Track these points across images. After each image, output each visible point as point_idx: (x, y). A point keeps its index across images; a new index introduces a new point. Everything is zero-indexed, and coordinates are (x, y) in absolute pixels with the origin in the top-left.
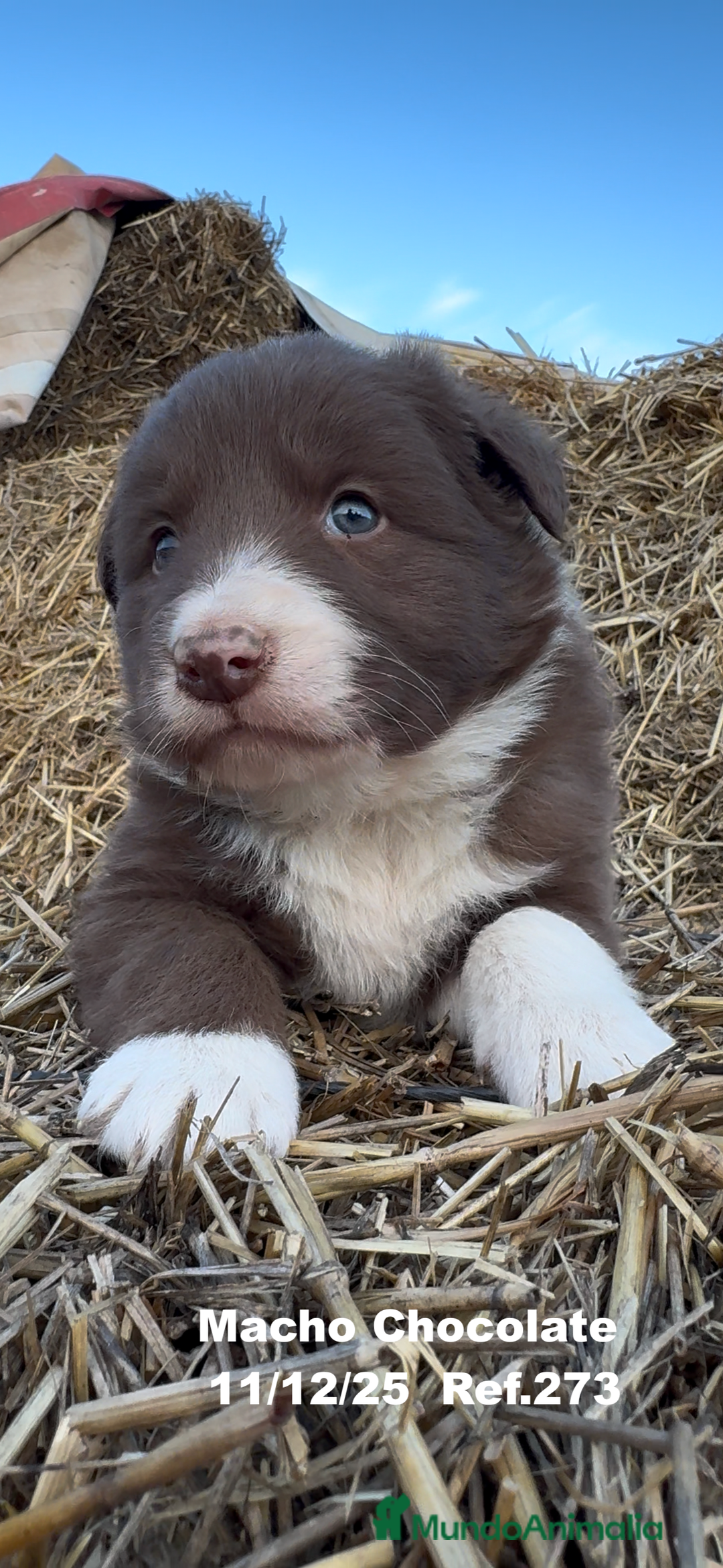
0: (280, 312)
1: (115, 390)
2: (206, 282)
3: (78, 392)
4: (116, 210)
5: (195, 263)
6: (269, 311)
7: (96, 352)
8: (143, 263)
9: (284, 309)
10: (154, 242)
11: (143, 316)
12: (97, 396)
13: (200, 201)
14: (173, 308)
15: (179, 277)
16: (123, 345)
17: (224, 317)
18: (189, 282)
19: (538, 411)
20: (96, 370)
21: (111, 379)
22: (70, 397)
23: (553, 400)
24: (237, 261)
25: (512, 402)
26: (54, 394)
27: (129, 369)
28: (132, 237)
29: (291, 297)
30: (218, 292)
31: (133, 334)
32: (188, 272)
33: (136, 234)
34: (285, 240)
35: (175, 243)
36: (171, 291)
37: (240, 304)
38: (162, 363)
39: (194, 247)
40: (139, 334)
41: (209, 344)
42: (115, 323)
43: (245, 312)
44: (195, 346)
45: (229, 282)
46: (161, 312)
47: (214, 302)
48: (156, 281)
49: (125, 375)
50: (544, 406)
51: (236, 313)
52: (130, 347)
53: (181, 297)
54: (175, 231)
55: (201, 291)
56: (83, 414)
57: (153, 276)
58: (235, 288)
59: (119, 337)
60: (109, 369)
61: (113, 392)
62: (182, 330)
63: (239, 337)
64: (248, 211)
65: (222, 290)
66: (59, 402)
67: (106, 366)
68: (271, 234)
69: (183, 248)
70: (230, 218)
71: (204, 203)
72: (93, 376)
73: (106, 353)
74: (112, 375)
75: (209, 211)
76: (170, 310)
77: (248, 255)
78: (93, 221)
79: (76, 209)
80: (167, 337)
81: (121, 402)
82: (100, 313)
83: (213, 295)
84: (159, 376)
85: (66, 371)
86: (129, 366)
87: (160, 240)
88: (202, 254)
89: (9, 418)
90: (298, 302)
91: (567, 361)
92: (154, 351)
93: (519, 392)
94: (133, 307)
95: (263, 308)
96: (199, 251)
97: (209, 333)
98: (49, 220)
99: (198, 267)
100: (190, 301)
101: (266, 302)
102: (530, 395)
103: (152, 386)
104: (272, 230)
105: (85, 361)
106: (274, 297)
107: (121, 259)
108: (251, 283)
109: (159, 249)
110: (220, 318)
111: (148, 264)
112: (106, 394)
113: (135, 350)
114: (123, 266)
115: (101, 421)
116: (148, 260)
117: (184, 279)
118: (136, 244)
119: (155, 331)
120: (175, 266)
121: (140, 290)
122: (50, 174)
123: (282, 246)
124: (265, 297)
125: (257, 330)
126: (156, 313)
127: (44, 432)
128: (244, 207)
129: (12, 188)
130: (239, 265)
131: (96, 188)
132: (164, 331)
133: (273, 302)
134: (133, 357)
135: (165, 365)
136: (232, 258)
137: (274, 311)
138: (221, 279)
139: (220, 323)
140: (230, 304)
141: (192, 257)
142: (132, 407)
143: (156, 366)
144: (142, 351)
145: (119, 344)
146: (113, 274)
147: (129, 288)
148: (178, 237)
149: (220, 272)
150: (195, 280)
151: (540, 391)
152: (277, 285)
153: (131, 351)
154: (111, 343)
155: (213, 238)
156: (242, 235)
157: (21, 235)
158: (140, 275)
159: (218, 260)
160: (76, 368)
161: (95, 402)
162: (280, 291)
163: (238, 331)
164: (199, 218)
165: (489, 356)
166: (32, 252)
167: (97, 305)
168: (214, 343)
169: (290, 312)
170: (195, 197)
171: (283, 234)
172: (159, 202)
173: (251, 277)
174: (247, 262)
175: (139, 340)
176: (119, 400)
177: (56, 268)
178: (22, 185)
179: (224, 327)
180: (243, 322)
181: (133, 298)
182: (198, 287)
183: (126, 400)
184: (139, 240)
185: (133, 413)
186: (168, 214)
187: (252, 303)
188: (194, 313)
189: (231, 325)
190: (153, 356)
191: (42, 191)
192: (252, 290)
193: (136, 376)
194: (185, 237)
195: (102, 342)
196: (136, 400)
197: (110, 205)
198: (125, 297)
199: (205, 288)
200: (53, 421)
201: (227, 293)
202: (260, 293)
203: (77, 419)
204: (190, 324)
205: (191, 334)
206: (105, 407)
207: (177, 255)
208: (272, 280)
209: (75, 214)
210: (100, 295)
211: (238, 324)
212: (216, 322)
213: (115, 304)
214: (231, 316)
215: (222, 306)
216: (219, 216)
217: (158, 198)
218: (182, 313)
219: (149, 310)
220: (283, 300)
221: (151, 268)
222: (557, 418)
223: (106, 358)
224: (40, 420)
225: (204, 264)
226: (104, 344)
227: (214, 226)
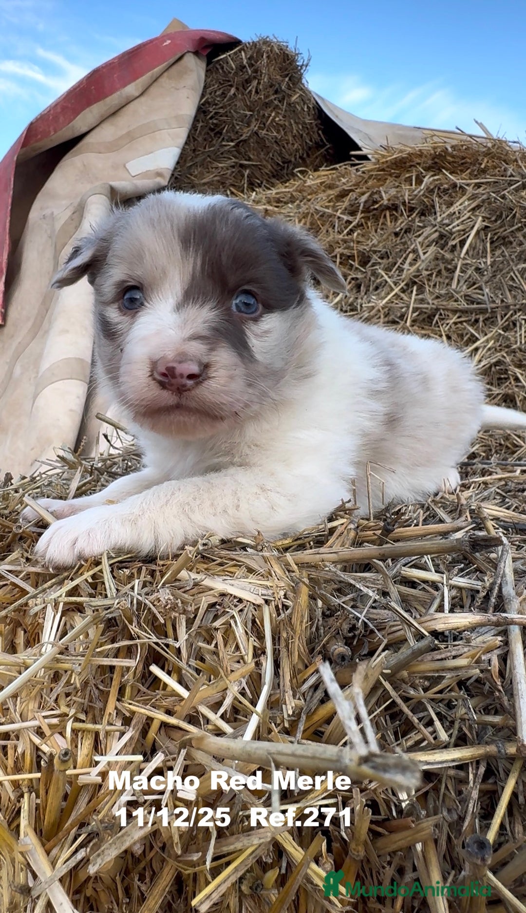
0: (306, 109)
1: (210, 162)
2: (263, 93)
3: (190, 165)
4: (209, 50)
5: (257, 81)
6: (299, 109)
7: (200, 139)
8: (226, 83)
9: (308, 107)
10: (232, 69)
11: (227, 116)
12: (200, 166)
13: (259, 42)
14: (244, 110)
15: (248, 91)
16: (215, 134)
17: (273, 114)
18: (253, 93)
19: (499, 171)
20: (199, 151)
21: (209, 156)
22: (185, 168)
23: (507, 164)
24: (281, 79)
25: (483, 166)
27: (219, 149)
28: (218, 67)
29: (312, 99)
30: (271, 98)
31: (221, 127)
32: (253, 87)
33: (220, 65)
34: (310, 64)
35: (245, 70)
36: (244, 100)
37: (283, 105)
38: (237, 145)
39: (256, 71)
40: (224, 128)
41: (264, 132)
42: (211, 121)
43: (286, 111)
44: (256, 133)
45: (276, 92)
46: (237, 113)
47: (266, 105)
48: (234, 94)
49: (216, 153)
50: (503, 168)
51: (280, 111)
52: (219, 135)
53: (248, 103)
54: (245, 62)
55: (260, 99)
57: (233, 91)
58: (280, 96)
59: (212, 130)
60: (207, 150)
61: (209, 164)
62: (249, 125)
63: (281, 126)
64: (287, 47)
65: (273, 97)
67: (205, 148)
68: (302, 61)
69: (250, 72)
70: (277, 51)
71: (261, 42)
72: (198, 155)
73: (205, 140)
74: (209, 153)
75: (264, 48)
76: (242, 112)
77: (288, 75)
78: (196, 58)
79: (189, 52)
80: (240, 128)
81: (214, 170)
82: (202, 115)
83: (267, 101)
84: (235, 153)
85: (186, 153)
86: (218, 147)
87: (236, 68)
88: (261, 76)
89: (159, 183)
90: (317, 103)
91: (516, 140)
92: (233, 137)
93: (486, 160)
94: (221, 111)
95: (296, 107)
96: (259, 73)
97: (264, 124)
98: (172, 60)
99: (259, 83)
100: (254, 105)
101: (298, 103)
102: (493, 162)
103: (231, 159)
104: (302, 58)
105: (195, 146)
106: (303, 100)
107: (212, 81)
108: (290, 92)
109: (236, 74)
110: (271, 115)
111: (230, 83)
112: (205, 165)
113: (222, 137)
114: (213, 85)
115: (204, 181)
116: (229, 81)
117: (251, 91)
118: (221, 71)
119: (233, 125)
120: (245, 84)
121: (225, 100)
122: (172, 31)
123: (308, 67)
124: (298, 100)
125: (292, 121)
126: (234, 114)
128: (284, 44)
129: (151, 41)
130: (282, 81)
131: (198, 38)
132: (238, 125)
133: (302, 104)
134: (221, 142)
135: (238, 146)
136: (278, 77)
137: (303, 109)
138: (271, 91)
139: (271, 118)
140: (277, 106)
141: (255, 78)
142: (219, 172)
143: (234, 147)
144: (226, 138)
145: (212, 134)
146: (208, 91)
147: (218, 99)
148: (247, 65)
149: (271, 87)
150: (257, 92)
151: (499, 158)
152: (304, 92)
153: (219, 138)
154: (208, 133)
155: (267, 65)
156: (285, 62)
157: (157, 70)
158: (224, 90)
159: (270, 78)
160: (190, 151)
161: (199, 170)
162: (306, 96)
163: (282, 123)
164: (260, 54)
165: (464, 138)
166: (163, 80)
167: (201, 110)
168: (267, 131)
169: (312, 109)
170: (256, 40)
171: (309, 60)
172: (233, 43)
173: (289, 88)
174: (287, 79)
175: (224, 131)
176: (212, 168)
177: (178, 89)
178: (156, 39)
179: (273, 120)
180: (284, 117)
181: (221, 105)
182: (258, 96)
183: (217, 168)
184: (222, 68)
185: (220, 176)
186: (240, 51)
187: (290, 104)
188: (256, 113)
189: (277, 119)
190: (232, 141)
191: (169, 42)
192: (290, 96)
193: (222, 154)
194: (251, 65)
195: (203, 133)
196: (222, 168)
197: (206, 47)
198: (216, 105)
199: (262, 97)
201: (275, 99)
202: (294, 98)
203: (189, 181)
204: (253, 120)
205: (254, 126)
206: (205, 173)
207: (247, 77)
208: (301, 89)
209: (187, 54)
210: (202, 104)
211: (281, 118)
212: (269, 117)
213: (211, 109)
214: (277, 114)
215: (272, 108)
216: (271, 51)
217: (233, 41)
218: (249, 113)
219: (230, 112)
220: (308, 102)
221: (231, 86)
222: (512, 176)
223: (205, 143)
225: (262, 81)
226: (205, 134)
227: (268, 57)
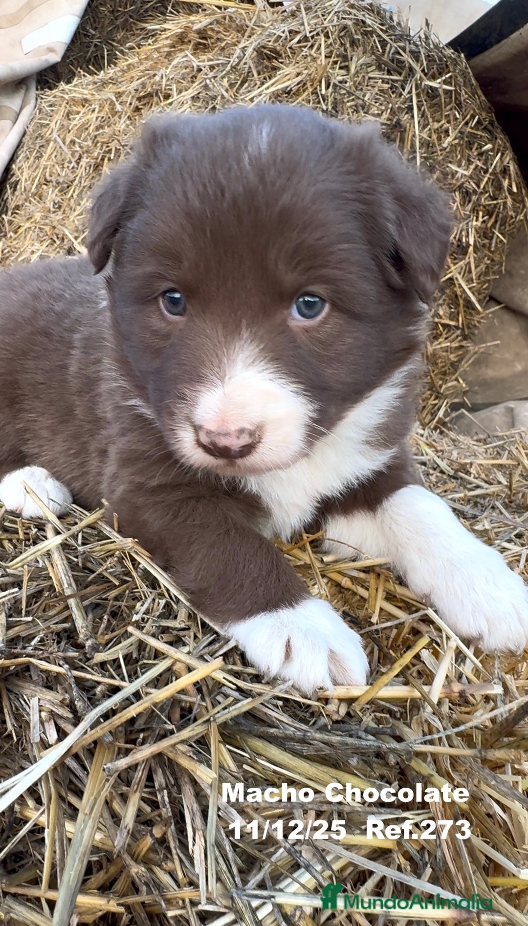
1: (134, 23)
3: (109, 29)
12: (123, 29)
20: (119, 11)
21: (131, 16)
26: (94, 32)
27: (141, 7)
49: (139, 12)
56: (115, 44)
60: (128, 9)
61: (133, 25)
66: (98, 38)
72: (118, 16)
74: (130, 13)
85: (100, 15)
86: (140, 5)
89: (46, 60)
105: (111, 6)
112: (128, 27)
127: (92, 59)
142: (147, 34)
160: (106, 12)
161: (122, 34)
176: (138, 30)
183: (143, 29)
193: (146, 11)
200: (96, 52)
206: (129, 36)
224: (88, 52)
